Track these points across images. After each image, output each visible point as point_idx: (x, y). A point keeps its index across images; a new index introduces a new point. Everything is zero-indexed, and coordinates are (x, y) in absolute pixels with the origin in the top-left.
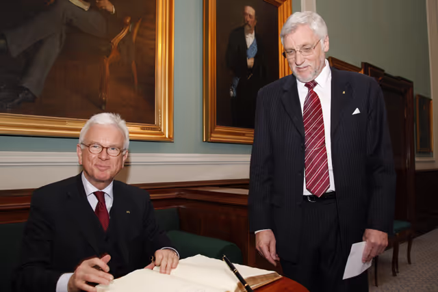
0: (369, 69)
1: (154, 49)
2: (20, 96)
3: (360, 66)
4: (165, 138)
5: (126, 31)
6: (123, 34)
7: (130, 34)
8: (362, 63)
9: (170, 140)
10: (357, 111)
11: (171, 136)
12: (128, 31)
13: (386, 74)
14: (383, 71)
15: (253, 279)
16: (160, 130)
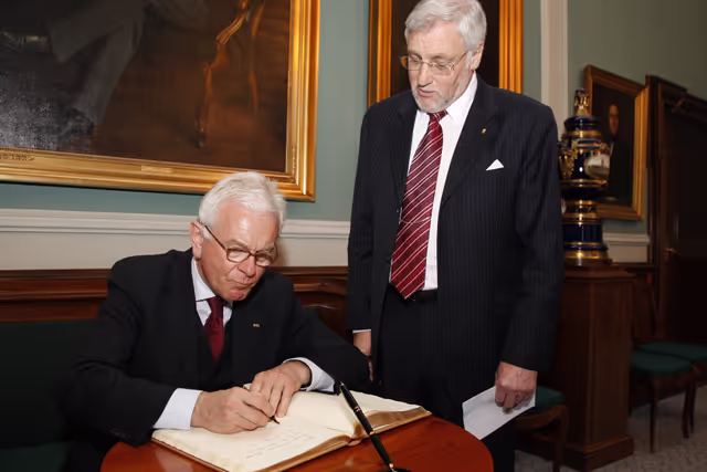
0: (660, 85)
1: (286, 50)
2: (70, 124)
3: (643, 82)
4: (302, 194)
5: (240, 22)
6: (236, 26)
7: (246, 26)
8: (647, 77)
9: (309, 199)
10: (497, 165)
11: (311, 192)
12: (244, 22)
13: (689, 97)
14: (684, 90)
15: (385, 416)
16: (294, 182)
